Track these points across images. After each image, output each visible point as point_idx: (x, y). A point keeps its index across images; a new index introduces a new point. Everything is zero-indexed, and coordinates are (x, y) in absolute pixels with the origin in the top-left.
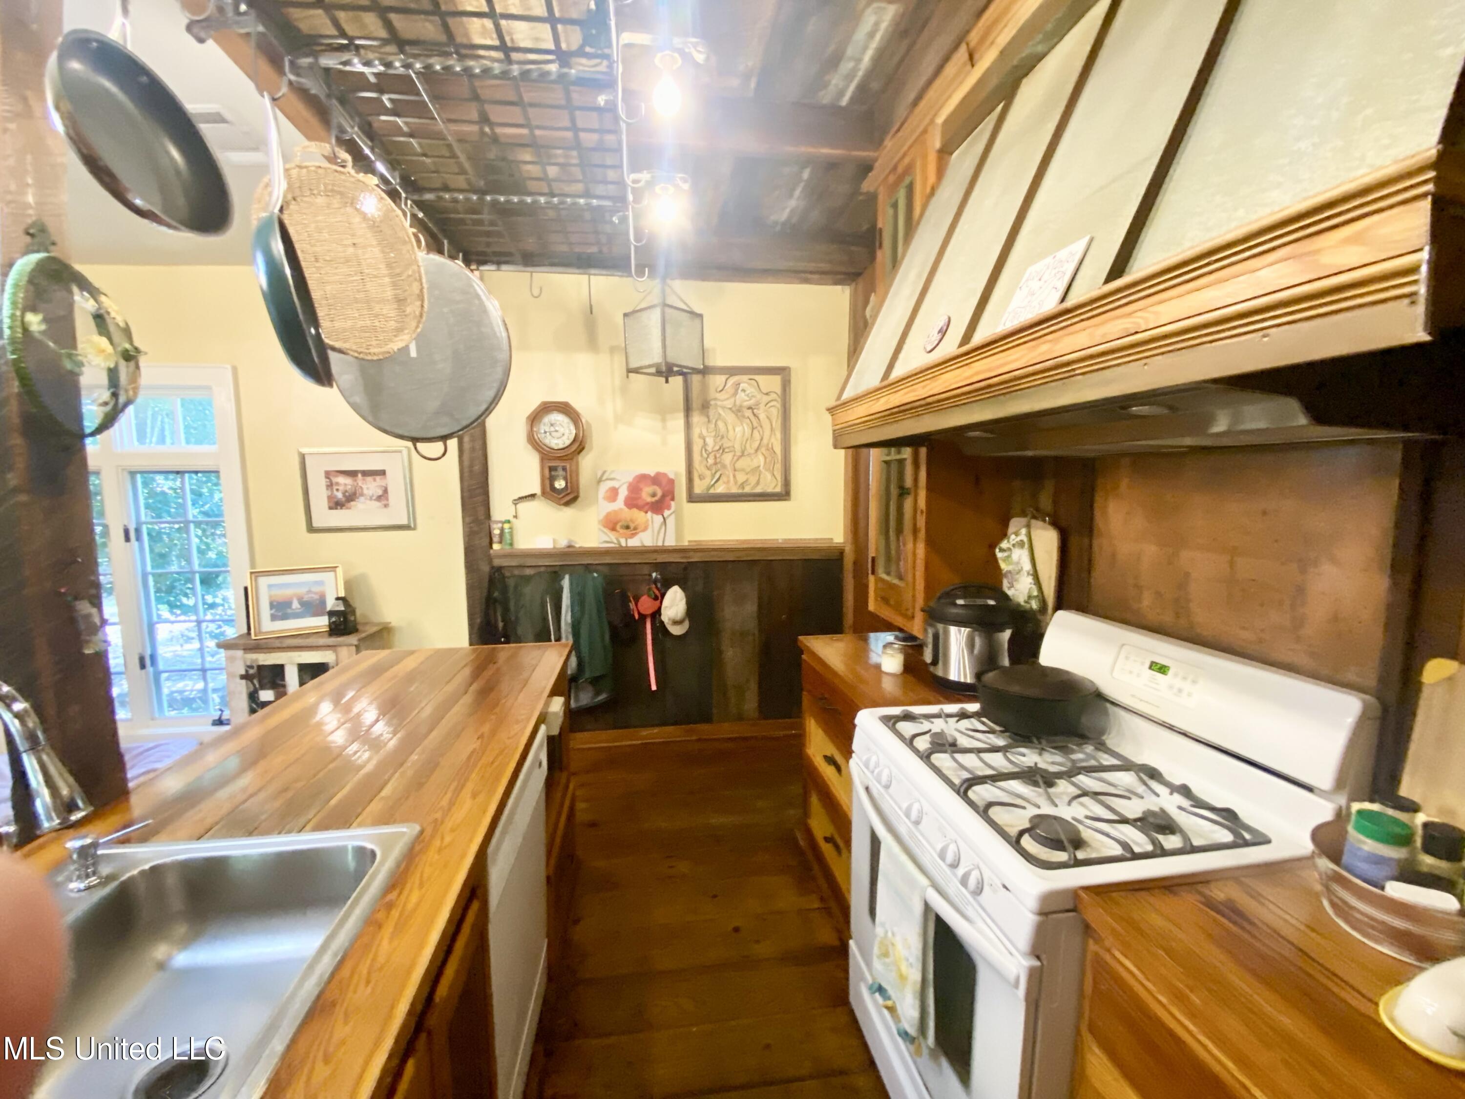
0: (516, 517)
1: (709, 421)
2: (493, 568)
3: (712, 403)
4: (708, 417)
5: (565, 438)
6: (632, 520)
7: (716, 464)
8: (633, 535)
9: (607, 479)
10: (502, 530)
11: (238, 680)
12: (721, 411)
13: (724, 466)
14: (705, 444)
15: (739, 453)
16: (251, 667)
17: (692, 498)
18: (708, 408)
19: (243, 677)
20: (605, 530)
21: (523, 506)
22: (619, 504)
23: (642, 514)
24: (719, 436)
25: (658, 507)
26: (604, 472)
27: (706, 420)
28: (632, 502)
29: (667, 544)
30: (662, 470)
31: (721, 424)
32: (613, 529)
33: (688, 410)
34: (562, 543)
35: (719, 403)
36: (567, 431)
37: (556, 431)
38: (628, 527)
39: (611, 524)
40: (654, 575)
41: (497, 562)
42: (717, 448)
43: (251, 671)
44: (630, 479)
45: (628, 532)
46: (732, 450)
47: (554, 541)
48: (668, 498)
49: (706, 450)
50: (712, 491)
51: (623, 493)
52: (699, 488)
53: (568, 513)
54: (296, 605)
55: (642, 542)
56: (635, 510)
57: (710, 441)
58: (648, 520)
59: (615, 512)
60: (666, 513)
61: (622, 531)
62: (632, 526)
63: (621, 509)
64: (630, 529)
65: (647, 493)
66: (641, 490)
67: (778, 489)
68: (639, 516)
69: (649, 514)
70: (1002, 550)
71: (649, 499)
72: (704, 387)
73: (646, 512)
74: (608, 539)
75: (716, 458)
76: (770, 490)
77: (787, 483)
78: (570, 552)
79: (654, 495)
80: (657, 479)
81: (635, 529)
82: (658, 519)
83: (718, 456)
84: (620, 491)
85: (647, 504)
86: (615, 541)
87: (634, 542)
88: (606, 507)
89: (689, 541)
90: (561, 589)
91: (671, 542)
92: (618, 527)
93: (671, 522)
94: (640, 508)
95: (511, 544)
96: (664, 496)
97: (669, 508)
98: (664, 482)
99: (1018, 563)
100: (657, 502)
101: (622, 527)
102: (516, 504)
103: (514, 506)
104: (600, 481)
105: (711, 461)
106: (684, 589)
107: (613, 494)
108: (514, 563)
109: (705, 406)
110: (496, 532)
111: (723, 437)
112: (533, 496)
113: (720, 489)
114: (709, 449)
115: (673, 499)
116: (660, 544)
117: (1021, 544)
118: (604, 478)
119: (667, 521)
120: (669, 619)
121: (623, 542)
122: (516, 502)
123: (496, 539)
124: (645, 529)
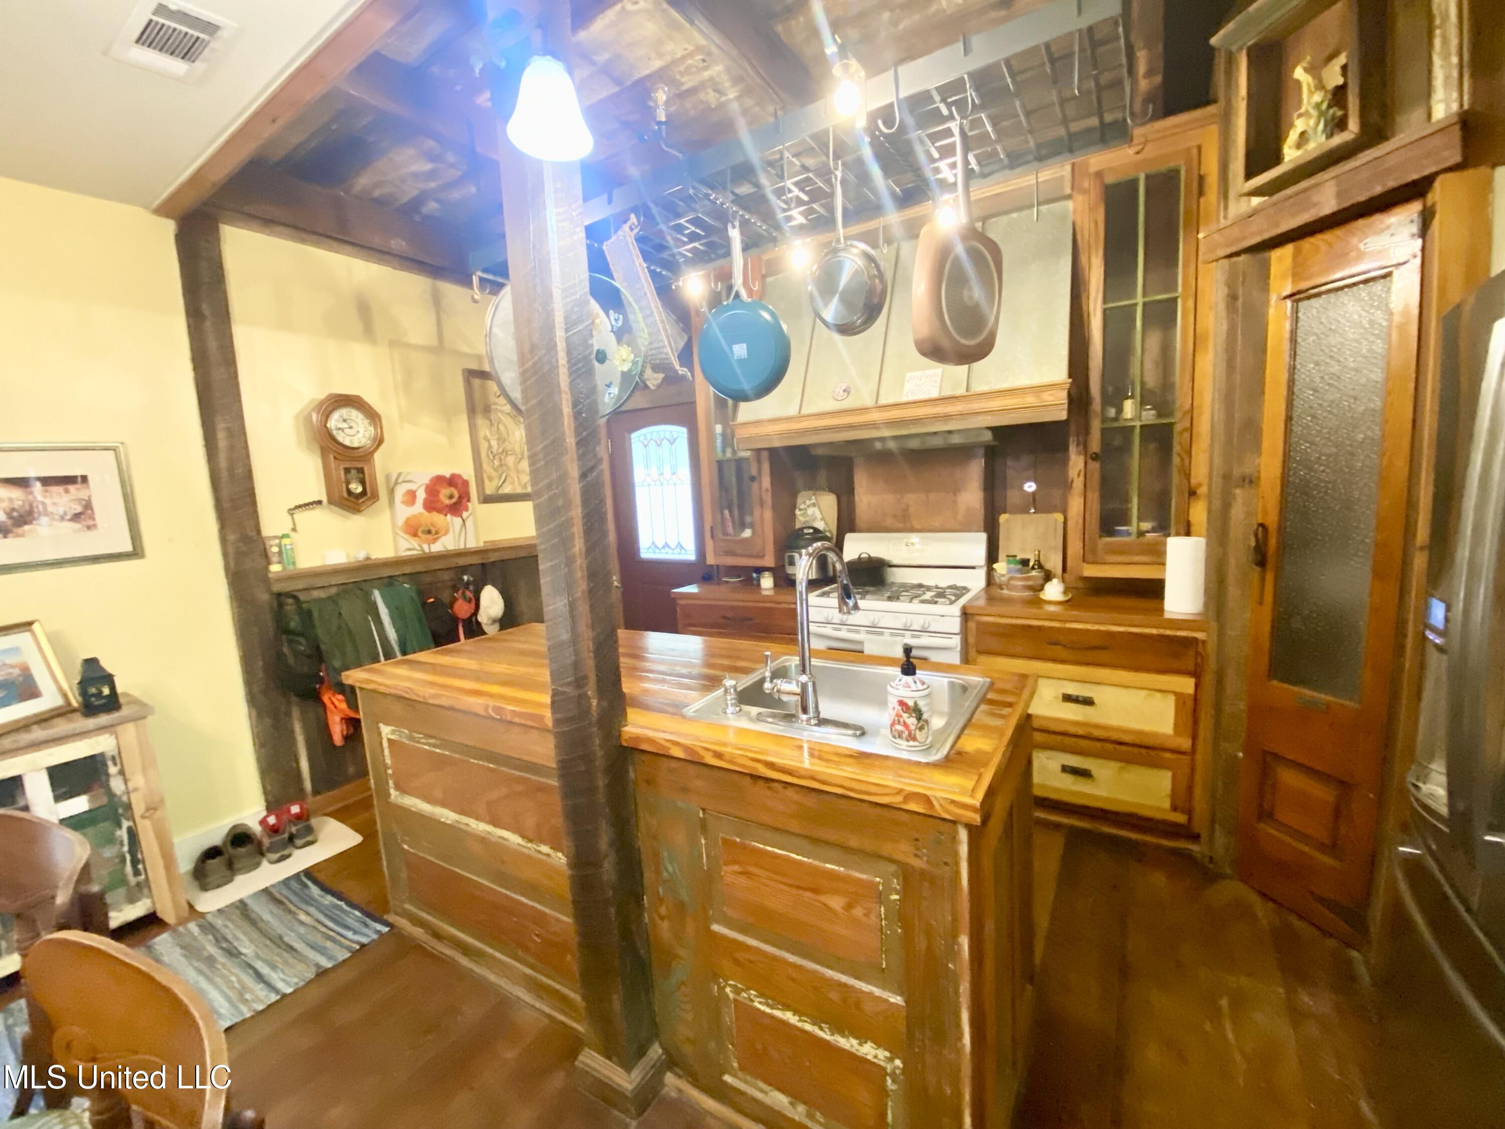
0: (294, 530)
1: (492, 425)
2: (272, 594)
3: (493, 407)
4: (490, 420)
5: (360, 435)
6: (432, 525)
7: (501, 465)
8: (435, 540)
9: (404, 482)
10: (280, 546)
12: (500, 415)
13: (508, 468)
14: (490, 447)
15: (520, 456)
17: (487, 499)
18: (490, 411)
20: (407, 536)
21: (300, 516)
22: (418, 508)
23: (442, 517)
24: (501, 440)
25: (457, 507)
26: (400, 474)
27: (489, 423)
28: (431, 505)
29: (468, 546)
30: (457, 471)
31: (501, 427)
32: (415, 535)
33: (472, 410)
34: (361, 556)
35: (499, 408)
36: (362, 430)
37: (351, 427)
38: (429, 532)
39: (413, 529)
40: (466, 578)
41: (276, 588)
42: (501, 450)
44: (427, 481)
45: (430, 537)
46: (513, 452)
47: (348, 555)
48: (465, 500)
49: (492, 452)
50: (500, 492)
51: (421, 495)
52: (489, 490)
53: (357, 521)
55: (445, 547)
56: (435, 514)
57: (494, 443)
58: (448, 523)
59: (415, 516)
60: (465, 514)
61: (424, 537)
62: (433, 530)
63: (421, 514)
64: (432, 533)
65: (445, 495)
66: (438, 492)
68: (438, 519)
69: (449, 516)
71: (448, 502)
72: (484, 389)
73: (446, 515)
74: (410, 546)
75: (500, 459)
78: (367, 566)
79: (451, 497)
80: (453, 481)
81: (437, 533)
82: (457, 521)
83: (503, 457)
84: (418, 494)
85: (447, 506)
86: (418, 548)
87: (437, 547)
88: (404, 512)
89: (485, 542)
90: (375, 606)
91: (472, 544)
92: (420, 534)
93: (469, 523)
94: (439, 511)
95: (294, 563)
96: (460, 498)
97: (467, 510)
98: (460, 482)
100: (455, 504)
101: (423, 532)
102: (292, 514)
103: (289, 518)
104: (396, 484)
105: (496, 463)
106: (494, 585)
107: (411, 496)
108: (300, 585)
109: (487, 410)
110: (275, 549)
111: (504, 440)
112: (319, 502)
113: (507, 490)
114: (495, 451)
115: (469, 501)
116: (462, 546)
118: (400, 480)
119: (467, 523)
120: (489, 619)
121: (426, 548)
122: (291, 511)
123: (275, 559)
124: (447, 532)
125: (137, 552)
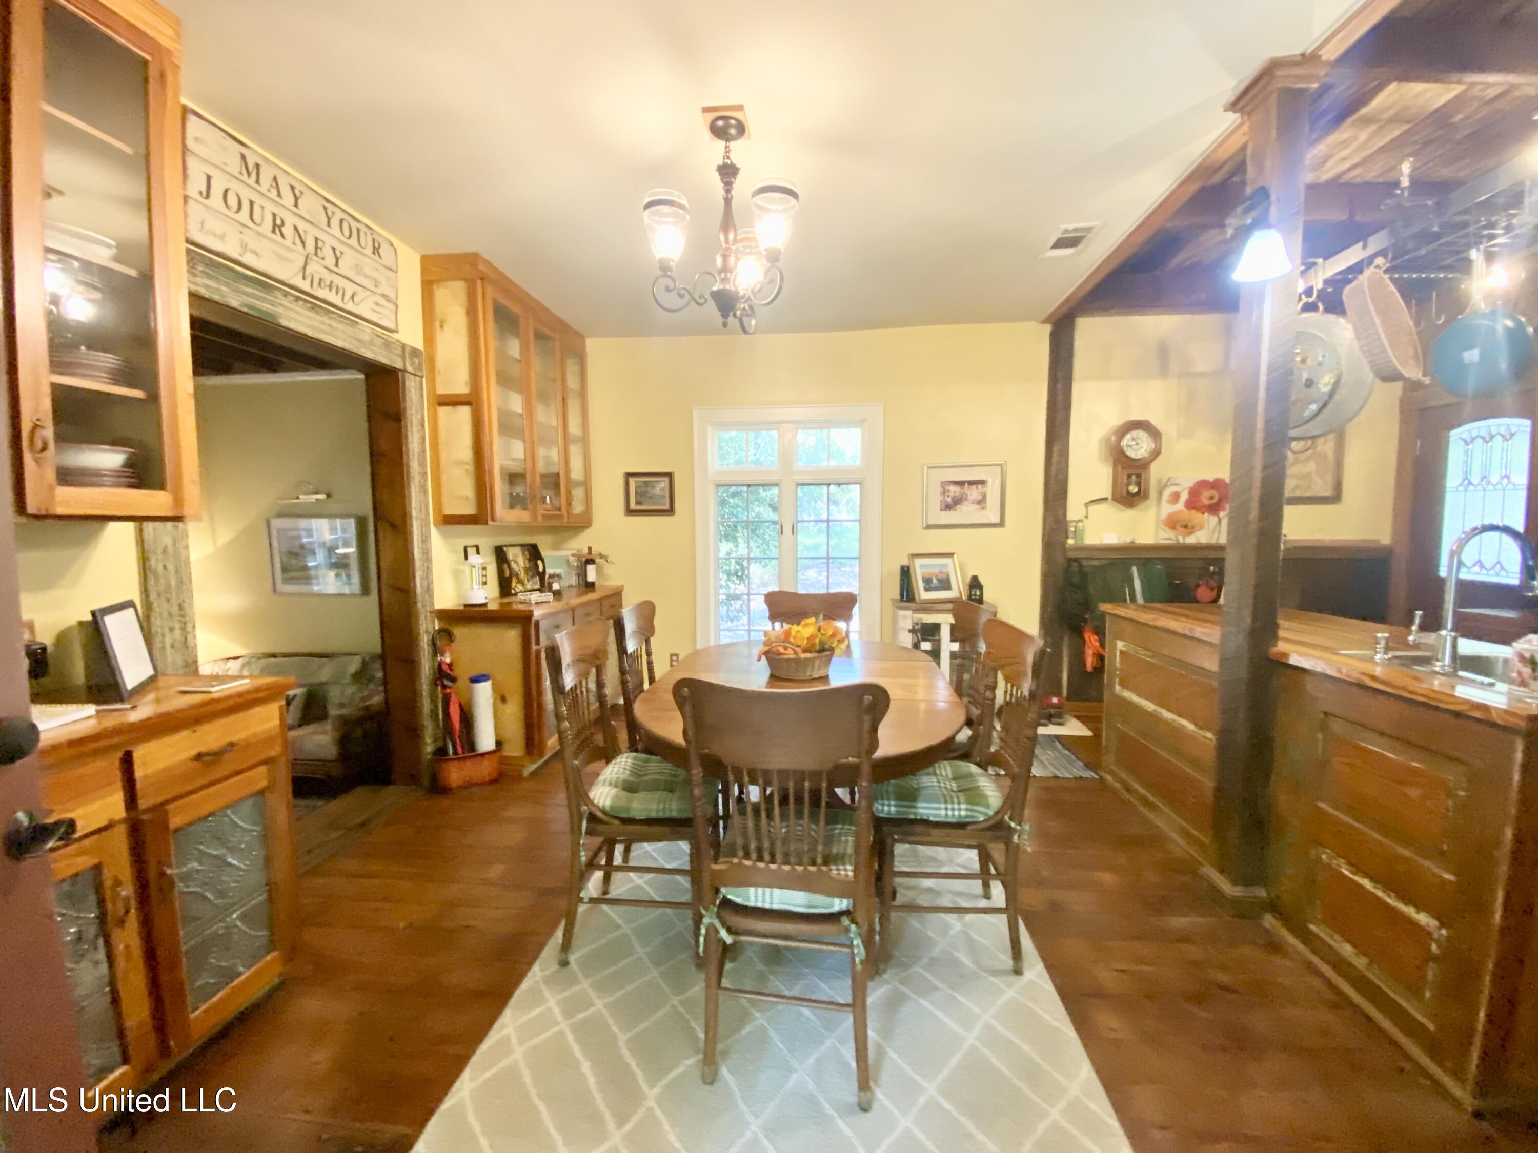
0: (1086, 517)
2: (1066, 559)
5: (1143, 450)
6: (1190, 520)
8: (1191, 533)
9: (1171, 485)
10: (1076, 527)
11: (907, 633)
16: (917, 624)
19: (910, 631)
20: (1167, 529)
21: (1093, 508)
22: (1180, 506)
23: (1200, 515)
25: (1213, 508)
26: (1170, 479)
28: (1192, 504)
29: (1221, 541)
30: (1222, 476)
32: (1173, 527)
34: (1126, 540)
36: (1146, 445)
37: (1137, 444)
38: (1186, 526)
39: (1172, 523)
40: (1212, 568)
41: (1069, 555)
43: (917, 627)
44: (1192, 484)
45: (1186, 531)
47: (1119, 538)
48: (1225, 501)
51: (1184, 496)
54: (935, 581)
55: (1198, 540)
56: (1194, 512)
58: (1205, 521)
59: (1176, 513)
60: (1221, 514)
61: (1181, 529)
62: (1190, 525)
63: (1181, 511)
64: (1188, 528)
65: (1205, 498)
66: (1201, 494)
67: (1329, 493)
68: (1196, 517)
69: (1206, 515)
71: (1207, 502)
73: (1204, 513)
74: (1167, 537)
76: (1321, 493)
77: (1338, 486)
78: (1131, 548)
79: (1212, 498)
80: (1214, 485)
81: (1193, 527)
82: (1213, 520)
84: (1181, 494)
85: (1206, 506)
86: (1174, 538)
87: (1191, 540)
88: (1167, 509)
91: (1225, 539)
92: (1178, 526)
93: (1226, 522)
94: (1199, 510)
95: (1082, 540)
96: (1220, 499)
97: (1226, 510)
98: (1221, 488)
100: (1214, 504)
101: (1181, 526)
102: (1087, 507)
103: (1085, 509)
104: (1166, 486)
107: (1176, 497)
108: (1084, 555)
110: (1072, 529)
112: (1106, 499)
115: (1230, 502)
116: (1214, 541)
118: (1169, 484)
119: (1221, 521)
121: (1181, 540)
122: (1087, 505)
123: (1071, 535)
124: (1201, 528)
125: (1001, 524)
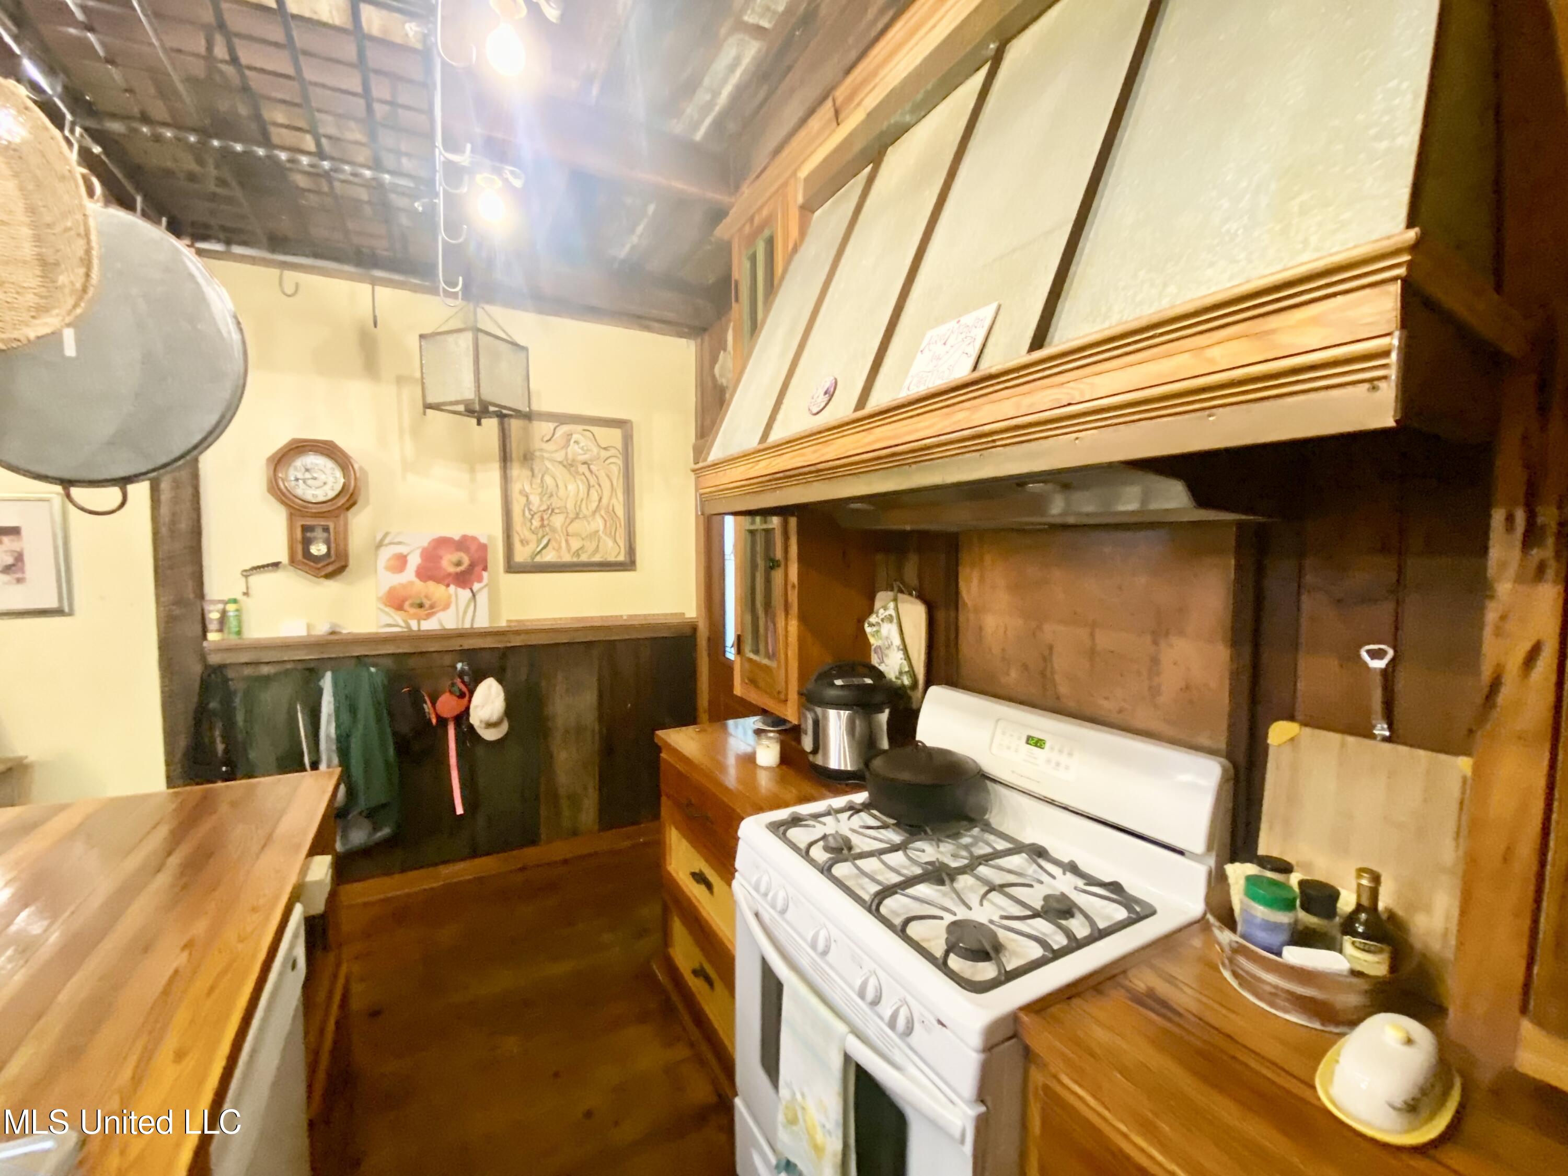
0: (246, 594)
1: (533, 475)
2: (207, 666)
3: (537, 454)
4: (532, 470)
5: (327, 488)
6: (426, 597)
7: (543, 526)
8: (429, 616)
9: (391, 543)
10: (224, 613)
12: (549, 465)
13: (554, 530)
14: (528, 502)
15: (572, 515)
17: (512, 567)
18: (532, 459)
20: (387, 609)
21: (257, 580)
22: (409, 574)
23: (442, 588)
24: (546, 494)
25: (464, 579)
26: (386, 534)
27: (530, 473)
28: (428, 572)
29: (475, 626)
30: (470, 532)
31: (548, 480)
32: (399, 607)
33: (505, 458)
34: (321, 629)
35: (546, 455)
36: (331, 480)
37: (315, 479)
38: (421, 606)
39: (397, 601)
40: (459, 666)
41: (214, 659)
42: (544, 507)
44: (425, 543)
45: (421, 612)
46: (564, 510)
47: (309, 627)
48: (478, 569)
49: (530, 510)
50: (538, 559)
51: (414, 561)
52: (521, 555)
53: (332, 586)
55: (441, 624)
56: (431, 585)
57: (535, 499)
58: (450, 596)
59: (403, 586)
60: (476, 586)
61: (413, 611)
62: (427, 603)
63: (411, 583)
64: (423, 607)
65: (448, 562)
66: (441, 558)
67: (621, 558)
68: (437, 591)
69: (452, 588)
70: (871, 625)
71: (452, 570)
72: (527, 435)
73: (448, 586)
74: (391, 621)
75: (542, 519)
76: (611, 558)
77: (631, 551)
78: (334, 640)
79: (459, 564)
80: (463, 544)
81: (432, 607)
82: (465, 594)
83: (545, 517)
84: (409, 558)
85: (450, 574)
86: (403, 624)
87: (431, 625)
88: (389, 580)
89: (508, 621)
90: (320, 692)
91: (482, 622)
92: (407, 605)
93: (483, 598)
94: (438, 580)
95: (239, 633)
96: (472, 566)
97: (480, 580)
98: (473, 548)
99: (887, 638)
100: (463, 573)
101: (412, 605)
102: (246, 577)
103: (243, 579)
104: (380, 545)
105: (536, 523)
106: (500, 681)
107: (400, 562)
108: (244, 658)
109: (528, 458)
110: (213, 615)
111: (551, 496)
112: (276, 565)
113: (549, 556)
114: (534, 509)
115: (485, 569)
116: (467, 625)
117: (890, 619)
118: (387, 541)
119: (477, 597)
120: (481, 721)
121: (414, 625)
122: (247, 573)
123: (212, 626)
124: (446, 607)
